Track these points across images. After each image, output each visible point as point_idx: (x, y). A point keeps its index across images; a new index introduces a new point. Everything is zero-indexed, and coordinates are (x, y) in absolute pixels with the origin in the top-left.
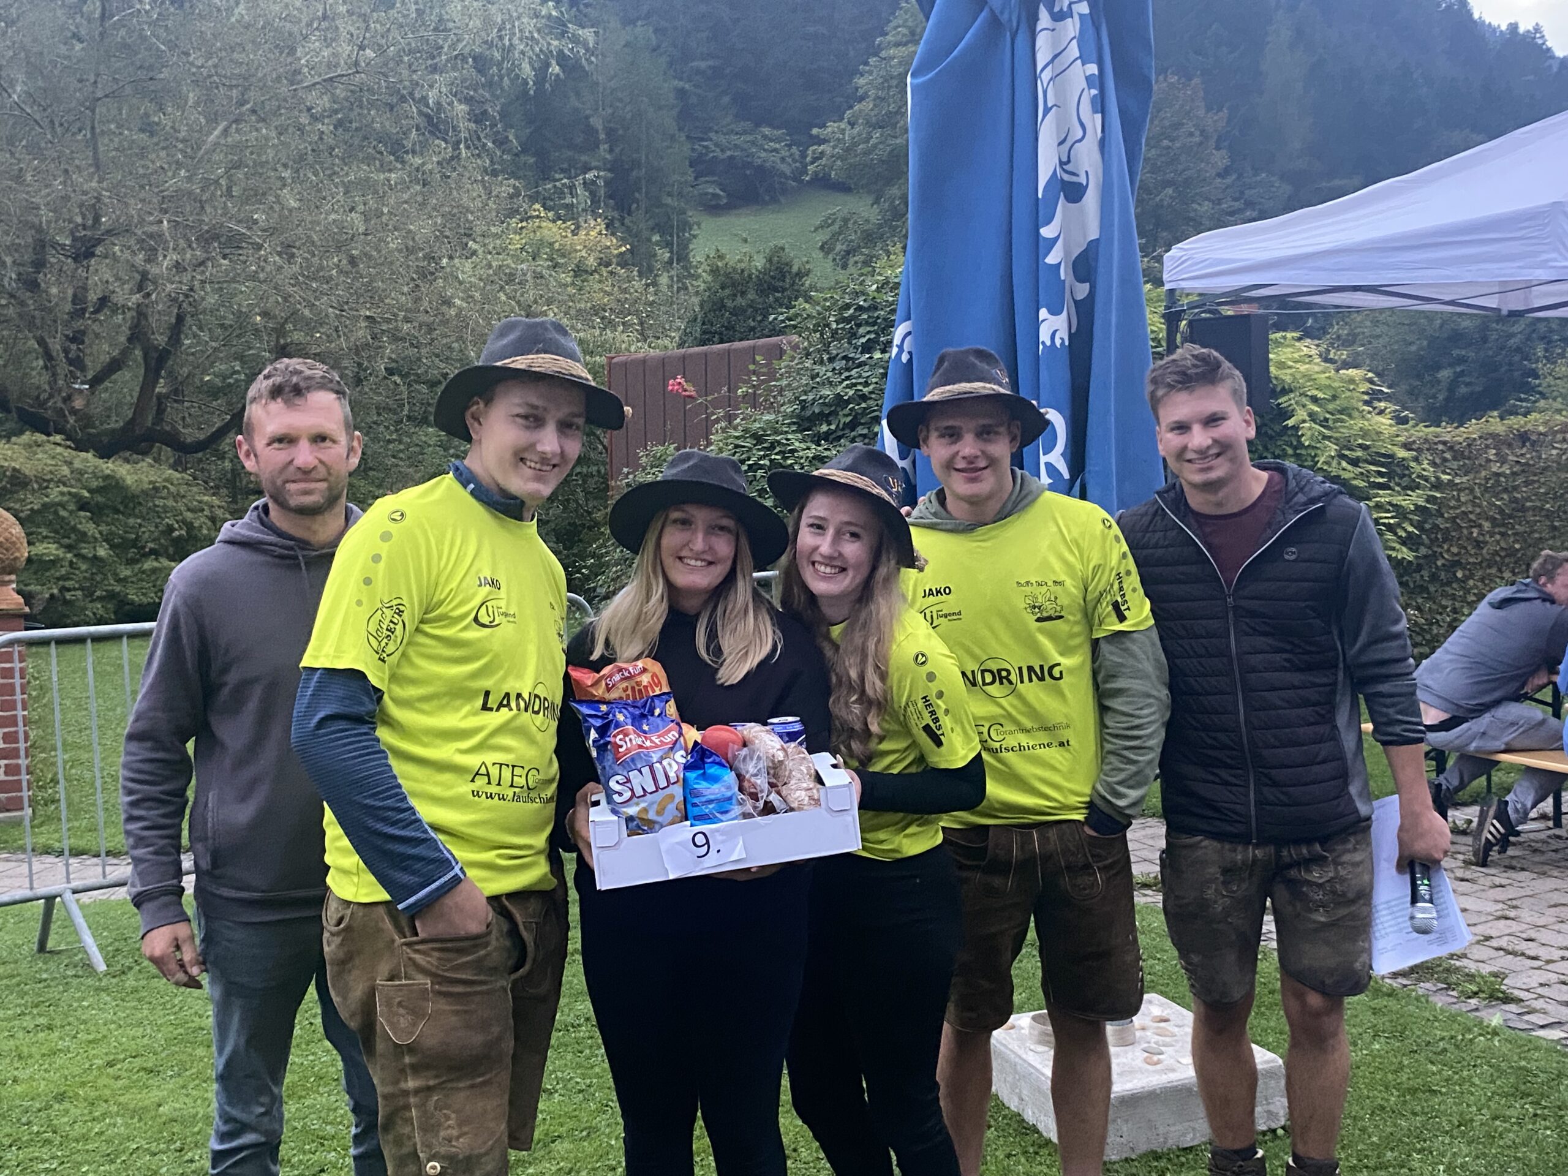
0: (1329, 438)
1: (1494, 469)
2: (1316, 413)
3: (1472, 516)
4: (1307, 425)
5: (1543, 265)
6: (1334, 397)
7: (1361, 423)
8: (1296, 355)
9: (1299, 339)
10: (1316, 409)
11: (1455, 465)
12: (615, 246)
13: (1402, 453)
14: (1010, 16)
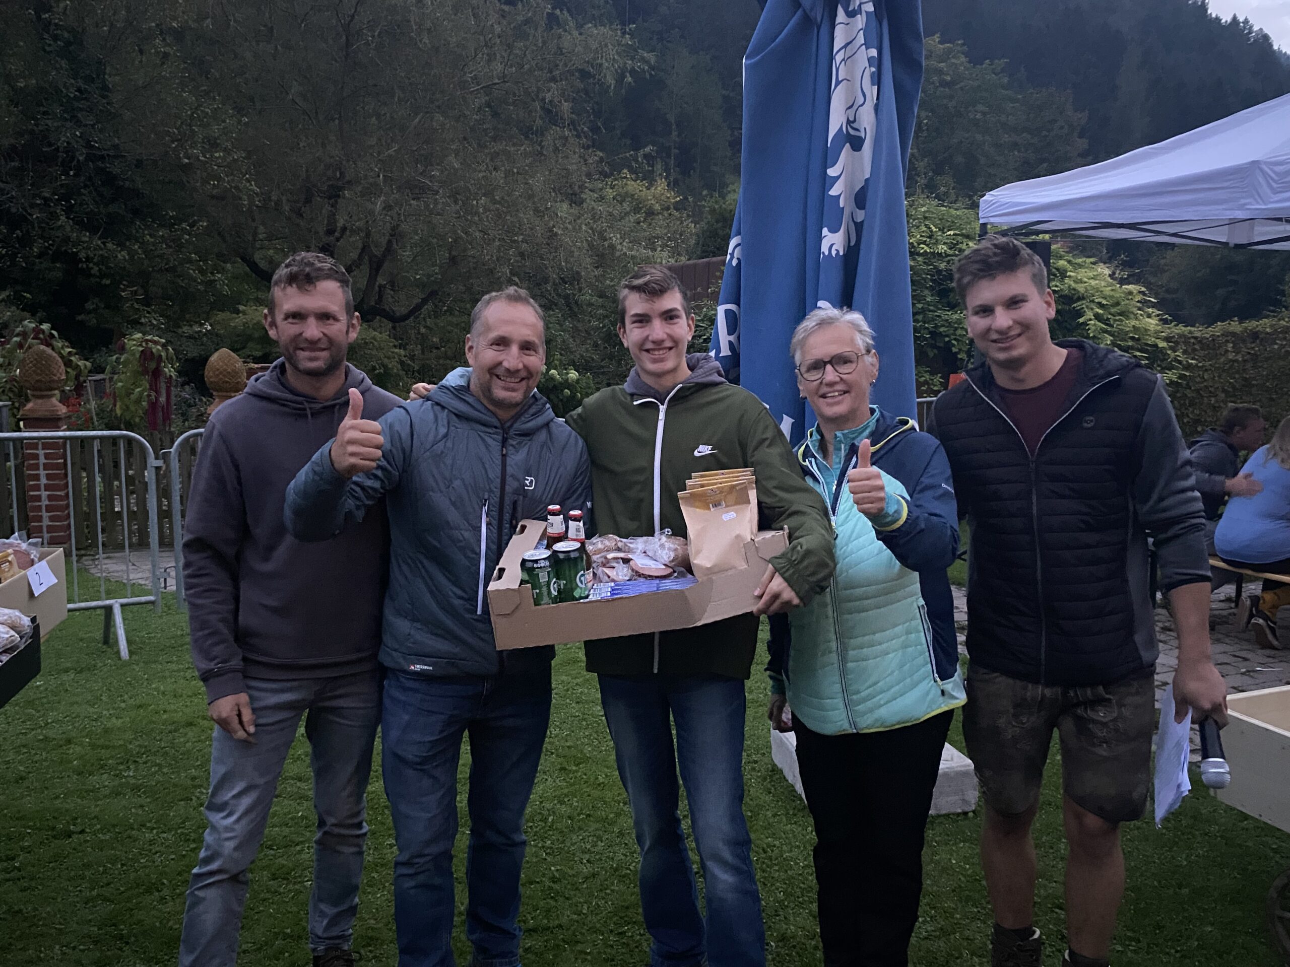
0: (1106, 332)
1: (1230, 357)
2: (1103, 315)
3: (1212, 389)
4: (1092, 322)
5: (1242, 207)
6: (1118, 304)
7: (1133, 322)
8: (1091, 274)
9: (1094, 263)
10: (1100, 311)
11: (1202, 353)
12: (673, 198)
13: (1162, 344)
14: (818, 14)
